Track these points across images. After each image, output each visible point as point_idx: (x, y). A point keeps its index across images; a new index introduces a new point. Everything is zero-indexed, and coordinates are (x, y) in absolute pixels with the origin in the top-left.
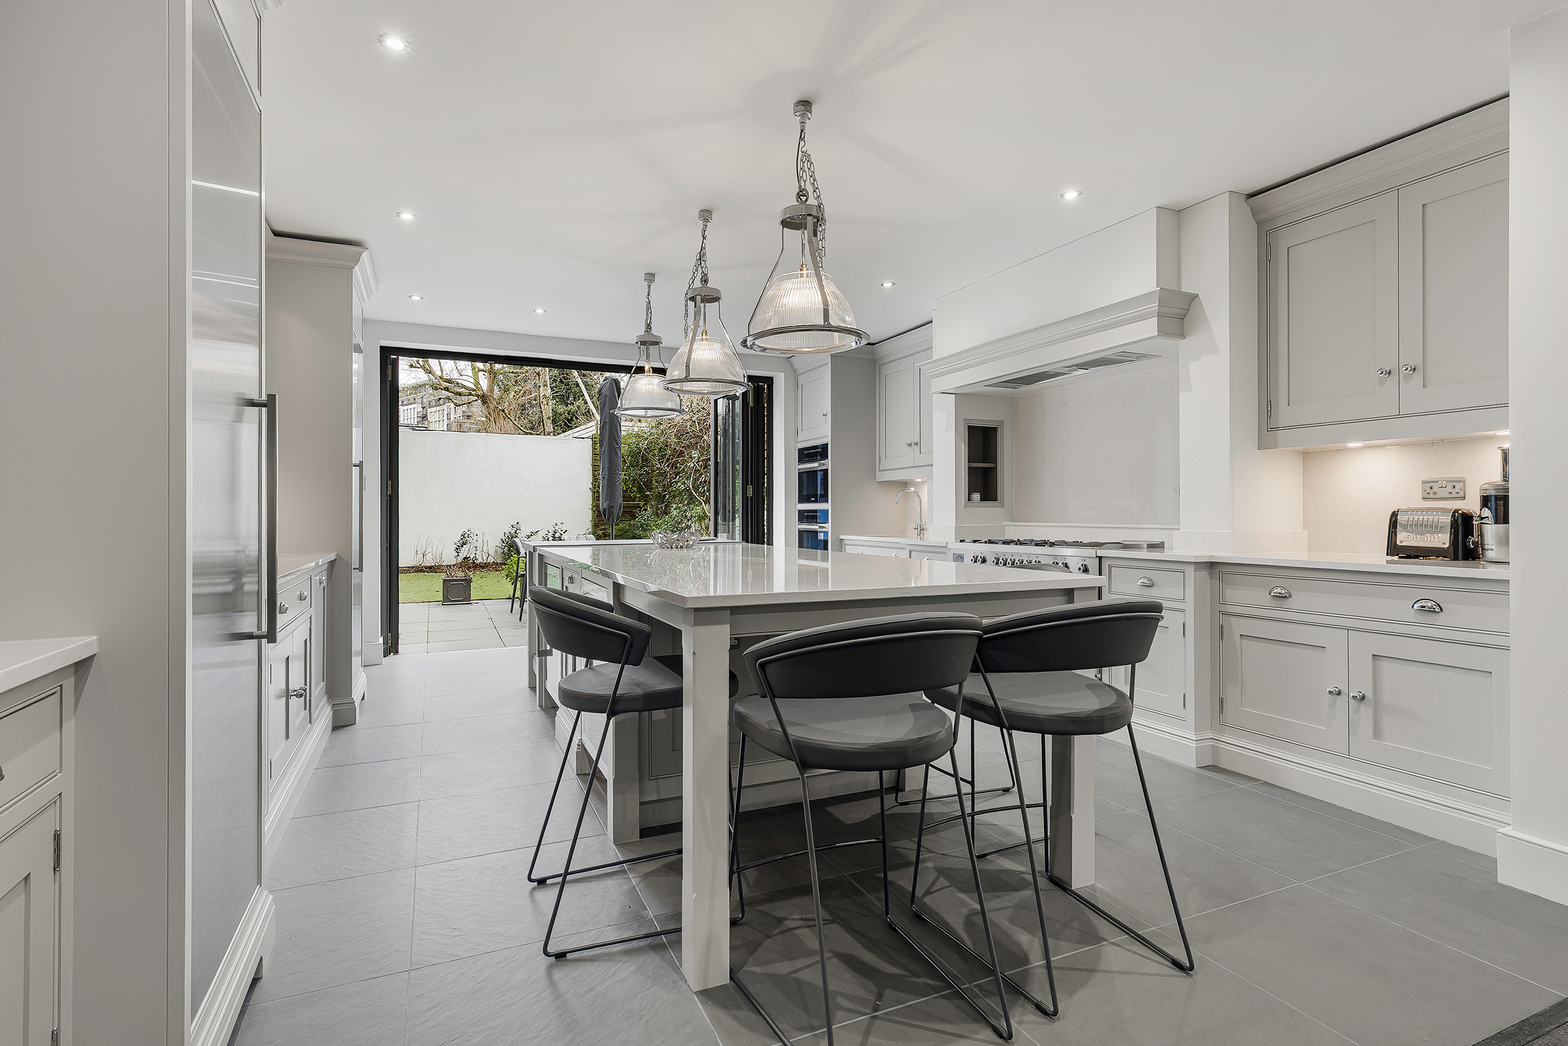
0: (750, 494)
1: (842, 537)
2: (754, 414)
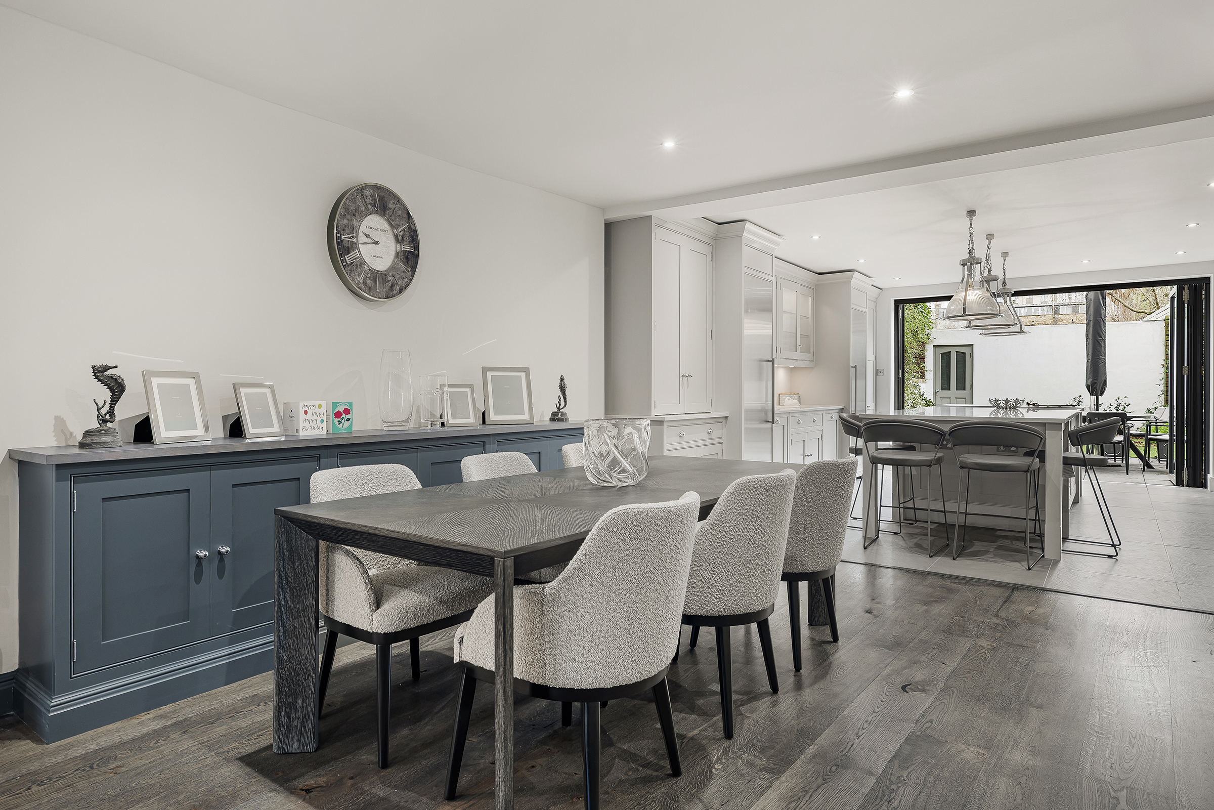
0: (1185, 373)
2: (1191, 310)
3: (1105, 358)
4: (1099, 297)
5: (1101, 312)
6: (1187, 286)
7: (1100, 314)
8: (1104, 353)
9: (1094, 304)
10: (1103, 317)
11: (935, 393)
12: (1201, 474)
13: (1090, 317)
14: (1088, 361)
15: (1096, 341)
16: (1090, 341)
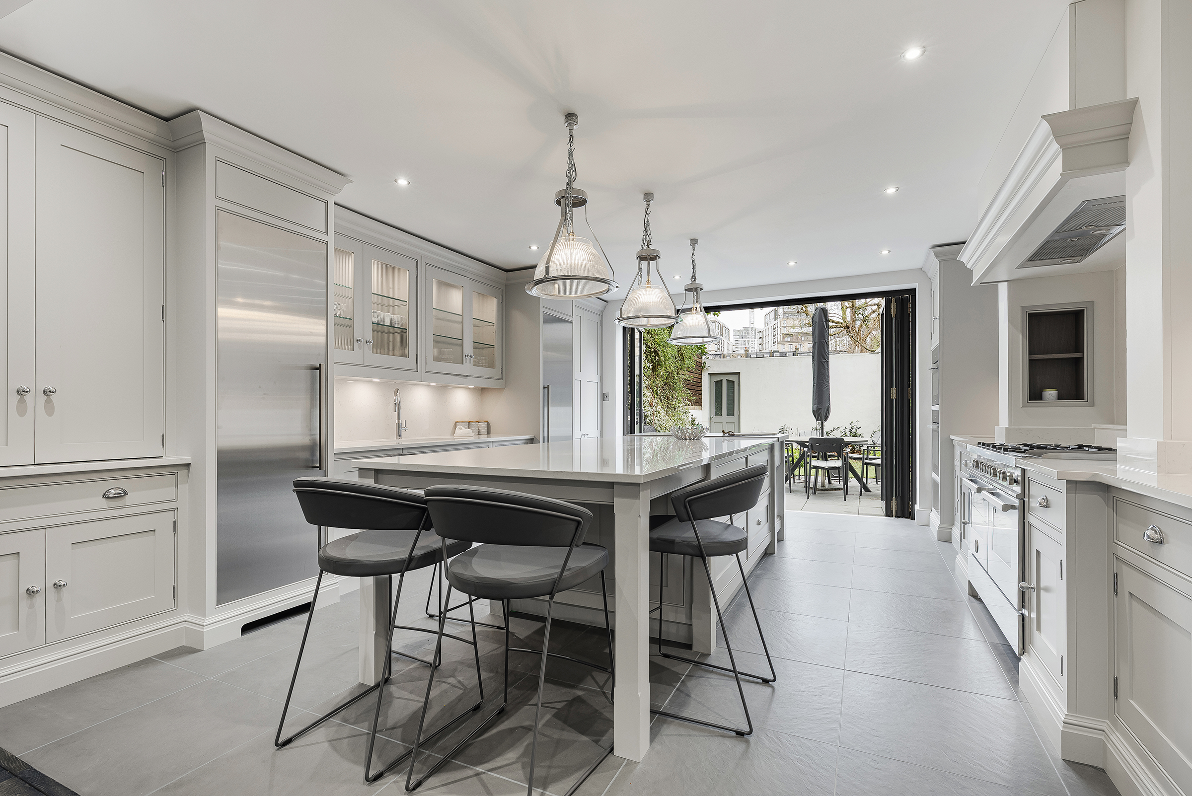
0: (894, 396)
1: (952, 437)
2: (898, 324)
3: (828, 382)
4: (822, 320)
5: (824, 334)
6: (894, 298)
7: (824, 336)
8: (827, 376)
9: (819, 326)
10: (827, 340)
11: (710, 419)
12: (908, 503)
13: (815, 339)
14: (814, 386)
15: (820, 363)
16: (816, 362)
